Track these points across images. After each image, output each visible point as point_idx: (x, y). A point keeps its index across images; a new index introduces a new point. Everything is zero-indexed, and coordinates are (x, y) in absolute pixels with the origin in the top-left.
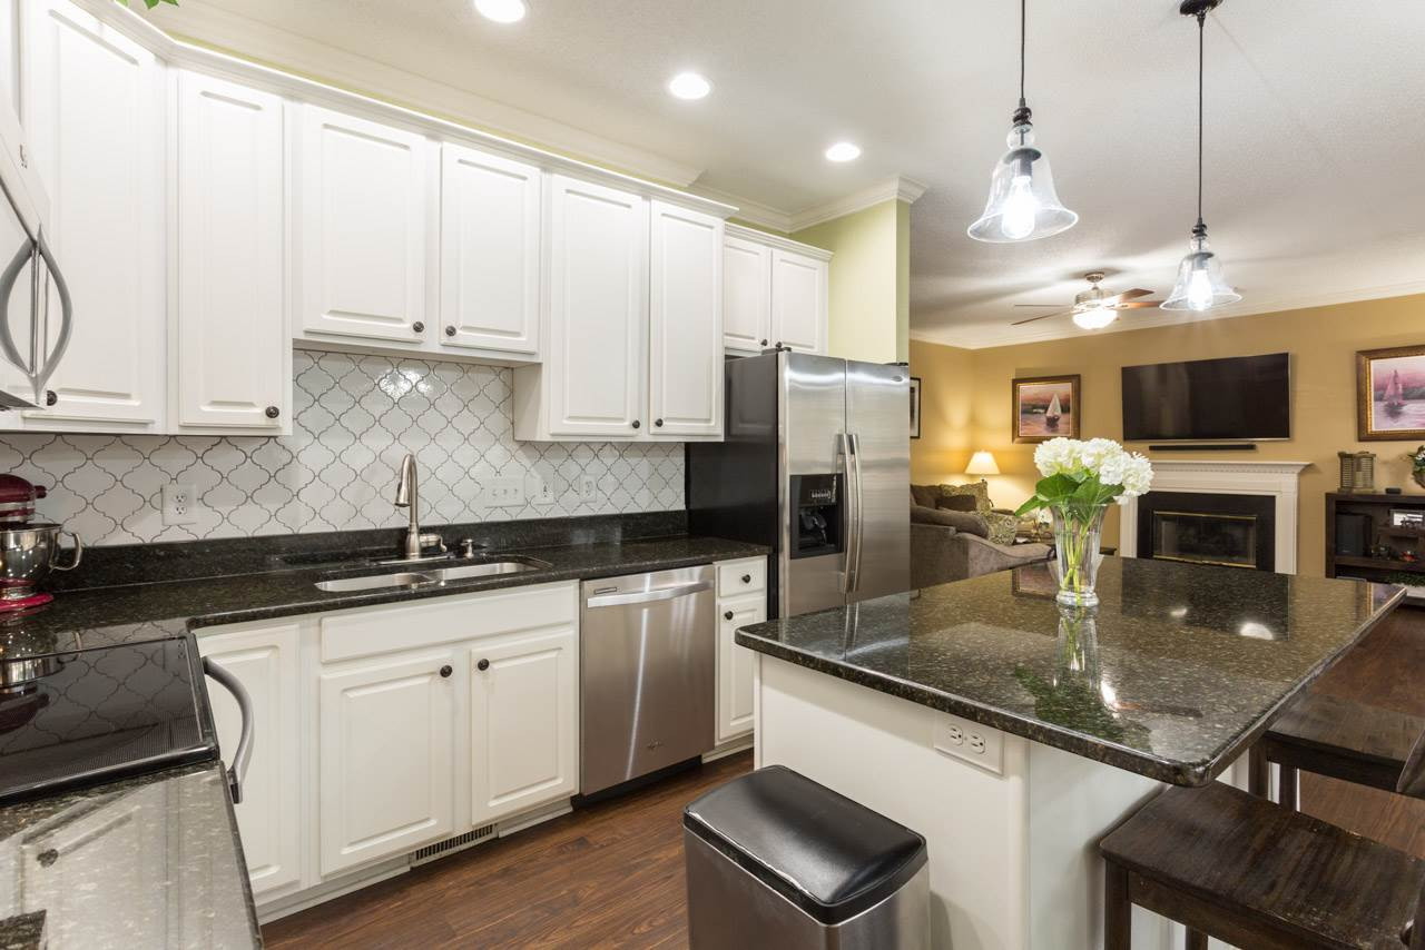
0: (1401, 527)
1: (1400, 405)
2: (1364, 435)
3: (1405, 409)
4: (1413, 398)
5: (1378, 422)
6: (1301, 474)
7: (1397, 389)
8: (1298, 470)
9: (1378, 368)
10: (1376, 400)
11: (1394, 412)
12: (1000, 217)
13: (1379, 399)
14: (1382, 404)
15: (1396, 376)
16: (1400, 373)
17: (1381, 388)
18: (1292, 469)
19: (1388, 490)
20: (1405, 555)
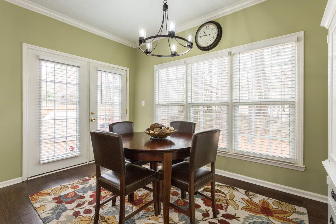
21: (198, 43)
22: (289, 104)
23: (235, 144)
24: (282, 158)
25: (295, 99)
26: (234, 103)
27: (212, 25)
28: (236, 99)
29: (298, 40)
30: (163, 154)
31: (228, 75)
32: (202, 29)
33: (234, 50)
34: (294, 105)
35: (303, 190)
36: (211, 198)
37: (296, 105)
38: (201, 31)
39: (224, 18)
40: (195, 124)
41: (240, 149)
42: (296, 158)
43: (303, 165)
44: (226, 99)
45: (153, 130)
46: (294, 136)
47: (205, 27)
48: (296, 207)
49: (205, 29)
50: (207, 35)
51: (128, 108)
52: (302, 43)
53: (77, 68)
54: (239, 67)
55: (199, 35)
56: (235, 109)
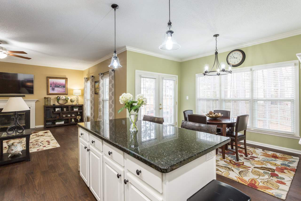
0: (57, 111)
1: (54, 88)
2: (48, 94)
3: (55, 89)
4: (56, 87)
5: (51, 91)
6: (36, 102)
7: (54, 85)
8: (35, 101)
9: (51, 80)
10: (50, 87)
11: (53, 89)
12: (166, 44)
13: (51, 87)
14: (51, 88)
15: (54, 83)
16: (54, 82)
17: (51, 84)
18: (34, 101)
19: (53, 105)
20: (57, 117)
21: (229, 62)
22: (291, 101)
23: (255, 124)
24: (286, 132)
25: (294, 98)
26: (254, 99)
27: (238, 52)
28: (255, 97)
29: (295, 64)
30: (222, 125)
31: (250, 83)
32: (231, 54)
33: (254, 68)
34: (293, 101)
35: (299, 150)
36: (244, 147)
37: (295, 101)
38: (231, 55)
39: (247, 48)
40: (230, 112)
41: (259, 127)
42: (295, 132)
43: (299, 136)
44: (249, 97)
45: (211, 114)
46: (294, 119)
47: (233, 53)
48: (293, 157)
49: (234, 54)
50: (235, 58)
51: (177, 101)
52: (298, 67)
53: (154, 79)
54: (257, 78)
55: (229, 57)
56: (255, 103)
